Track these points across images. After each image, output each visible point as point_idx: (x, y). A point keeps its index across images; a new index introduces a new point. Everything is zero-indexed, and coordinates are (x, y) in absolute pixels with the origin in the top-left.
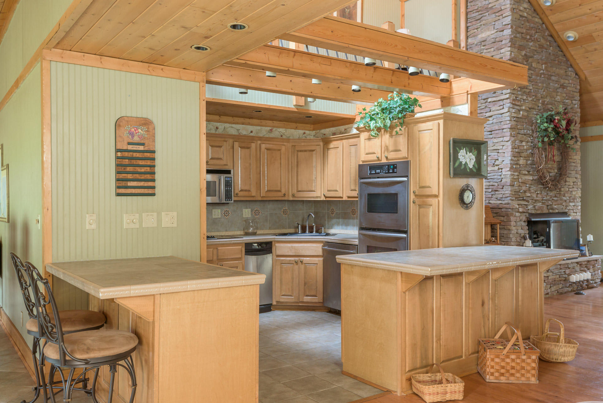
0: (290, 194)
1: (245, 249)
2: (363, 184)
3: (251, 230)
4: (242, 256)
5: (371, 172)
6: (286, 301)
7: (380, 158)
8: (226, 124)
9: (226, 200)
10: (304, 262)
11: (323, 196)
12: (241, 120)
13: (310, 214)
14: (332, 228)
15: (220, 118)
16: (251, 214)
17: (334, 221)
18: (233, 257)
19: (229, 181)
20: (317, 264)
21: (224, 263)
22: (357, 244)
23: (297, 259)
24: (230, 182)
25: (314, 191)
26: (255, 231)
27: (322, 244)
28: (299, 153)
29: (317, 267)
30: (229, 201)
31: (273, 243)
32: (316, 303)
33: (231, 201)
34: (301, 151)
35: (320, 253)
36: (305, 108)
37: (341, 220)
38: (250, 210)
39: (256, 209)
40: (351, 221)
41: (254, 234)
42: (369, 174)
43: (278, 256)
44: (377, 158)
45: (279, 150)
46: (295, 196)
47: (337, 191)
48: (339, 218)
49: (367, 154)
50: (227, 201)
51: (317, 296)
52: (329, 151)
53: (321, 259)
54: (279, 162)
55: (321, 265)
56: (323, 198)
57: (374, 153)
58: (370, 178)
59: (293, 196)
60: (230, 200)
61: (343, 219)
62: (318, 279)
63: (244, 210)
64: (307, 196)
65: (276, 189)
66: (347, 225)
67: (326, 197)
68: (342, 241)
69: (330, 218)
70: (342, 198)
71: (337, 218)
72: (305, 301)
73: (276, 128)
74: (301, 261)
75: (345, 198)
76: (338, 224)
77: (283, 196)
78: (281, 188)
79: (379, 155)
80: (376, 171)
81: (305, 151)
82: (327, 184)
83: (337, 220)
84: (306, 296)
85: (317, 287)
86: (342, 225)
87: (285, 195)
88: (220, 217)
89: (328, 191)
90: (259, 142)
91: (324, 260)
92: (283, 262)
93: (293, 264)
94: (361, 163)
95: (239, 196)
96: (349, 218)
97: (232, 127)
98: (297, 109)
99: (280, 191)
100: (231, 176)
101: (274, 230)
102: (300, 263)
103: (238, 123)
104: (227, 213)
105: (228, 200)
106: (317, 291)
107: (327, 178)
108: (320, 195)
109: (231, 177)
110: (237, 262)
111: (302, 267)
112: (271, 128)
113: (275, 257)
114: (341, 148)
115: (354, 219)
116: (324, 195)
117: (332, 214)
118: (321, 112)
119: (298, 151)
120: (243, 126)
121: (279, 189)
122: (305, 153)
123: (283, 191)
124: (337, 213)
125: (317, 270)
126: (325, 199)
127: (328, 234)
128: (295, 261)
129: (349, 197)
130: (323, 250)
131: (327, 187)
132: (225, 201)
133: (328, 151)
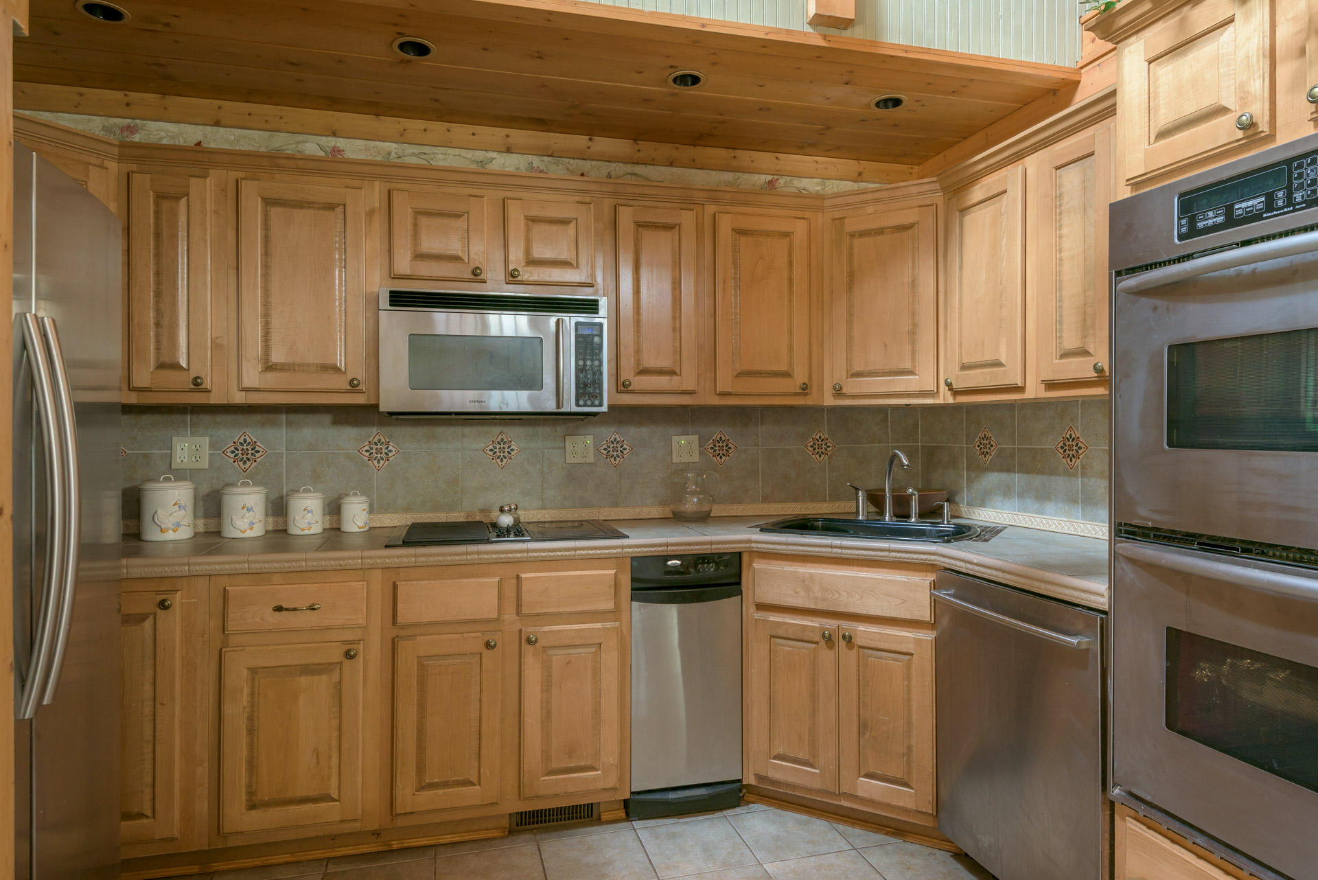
0: (828, 387)
1: (633, 580)
2: (1143, 300)
3: (692, 504)
4: (617, 604)
5: (1192, 222)
6: (790, 779)
7: (1264, 127)
8: (613, 165)
9: (581, 402)
10: (859, 641)
11: (943, 388)
12: (665, 150)
13: (895, 456)
14: (983, 504)
15: (590, 144)
16: (701, 453)
17: (992, 479)
18: (580, 608)
19: (593, 336)
20: (911, 654)
21: (546, 629)
22: (1106, 608)
23: (831, 624)
24: (596, 339)
25: (912, 373)
26: (706, 508)
27: (931, 577)
28: (857, 242)
29: (909, 666)
30: (593, 405)
31: (745, 558)
32: (906, 811)
33: (601, 405)
34: (863, 234)
35: (925, 614)
36: (856, 33)
37: (1017, 477)
38: (695, 438)
39: (716, 437)
40: (1059, 482)
41: (703, 518)
42: (1181, 238)
43: (761, 607)
44: (1243, 128)
45: (786, 235)
46: (844, 391)
47: (998, 364)
48: (1009, 470)
49: (1162, 135)
50: (585, 405)
51: (914, 784)
52: (968, 219)
53: (928, 636)
54: (786, 276)
55: (925, 663)
56: (945, 398)
57: (1221, 110)
58: (1189, 257)
59: (838, 392)
60: (597, 402)
61: (1028, 472)
62: (914, 717)
63: (675, 438)
64: (884, 389)
65: (775, 368)
66: (1043, 496)
67: (956, 393)
68: (1021, 580)
69: (977, 469)
70: (1021, 389)
71: (1001, 470)
72: (860, 793)
73: (788, 179)
74: (844, 637)
75: (1034, 391)
76: (1007, 492)
77: (798, 390)
78: (791, 364)
79: (1258, 110)
80: (1229, 210)
81: (880, 231)
82: (961, 345)
83: (1004, 476)
84: (867, 776)
85: (910, 748)
86: (1021, 496)
87: (805, 387)
88: (591, 459)
89: (964, 367)
90: (711, 209)
91: (938, 644)
92: (780, 632)
93: (817, 643)
94: (1125, 193)
95: (633, 392)
96: (1053, 472)
97: (635, 174)
98: (825, 37)
99: (787, 375)
100: (597, 320)
101: (780, 506)
102: (842, 643)
103: (653, 162)
104: (615, 449)
105: (589, 403)
106: (909, 762)
107: (960, 321)
108: (931, 386)
109: (601, 325)
110: (599, 625)
111: (850, 657)
112: (769, 178)
113: (752, 609)
114: (1016, 192)
115: (1074, 475)
116: (949, 385)
117: (985, 454)
118: (928, 51)
119: (852, 235)
120: (674, 169)
121: (784, 368)
122: (879, 238)
123: (800, 376)
124: (1001, 450)
125: (908, 677)
126: (950, 400)
127: (961, 533)
128: (823, 636)
129: (1051, 385)
130: (935, 602)
131: (960, 354)
132: (578, 405)
133: (962, 217)
